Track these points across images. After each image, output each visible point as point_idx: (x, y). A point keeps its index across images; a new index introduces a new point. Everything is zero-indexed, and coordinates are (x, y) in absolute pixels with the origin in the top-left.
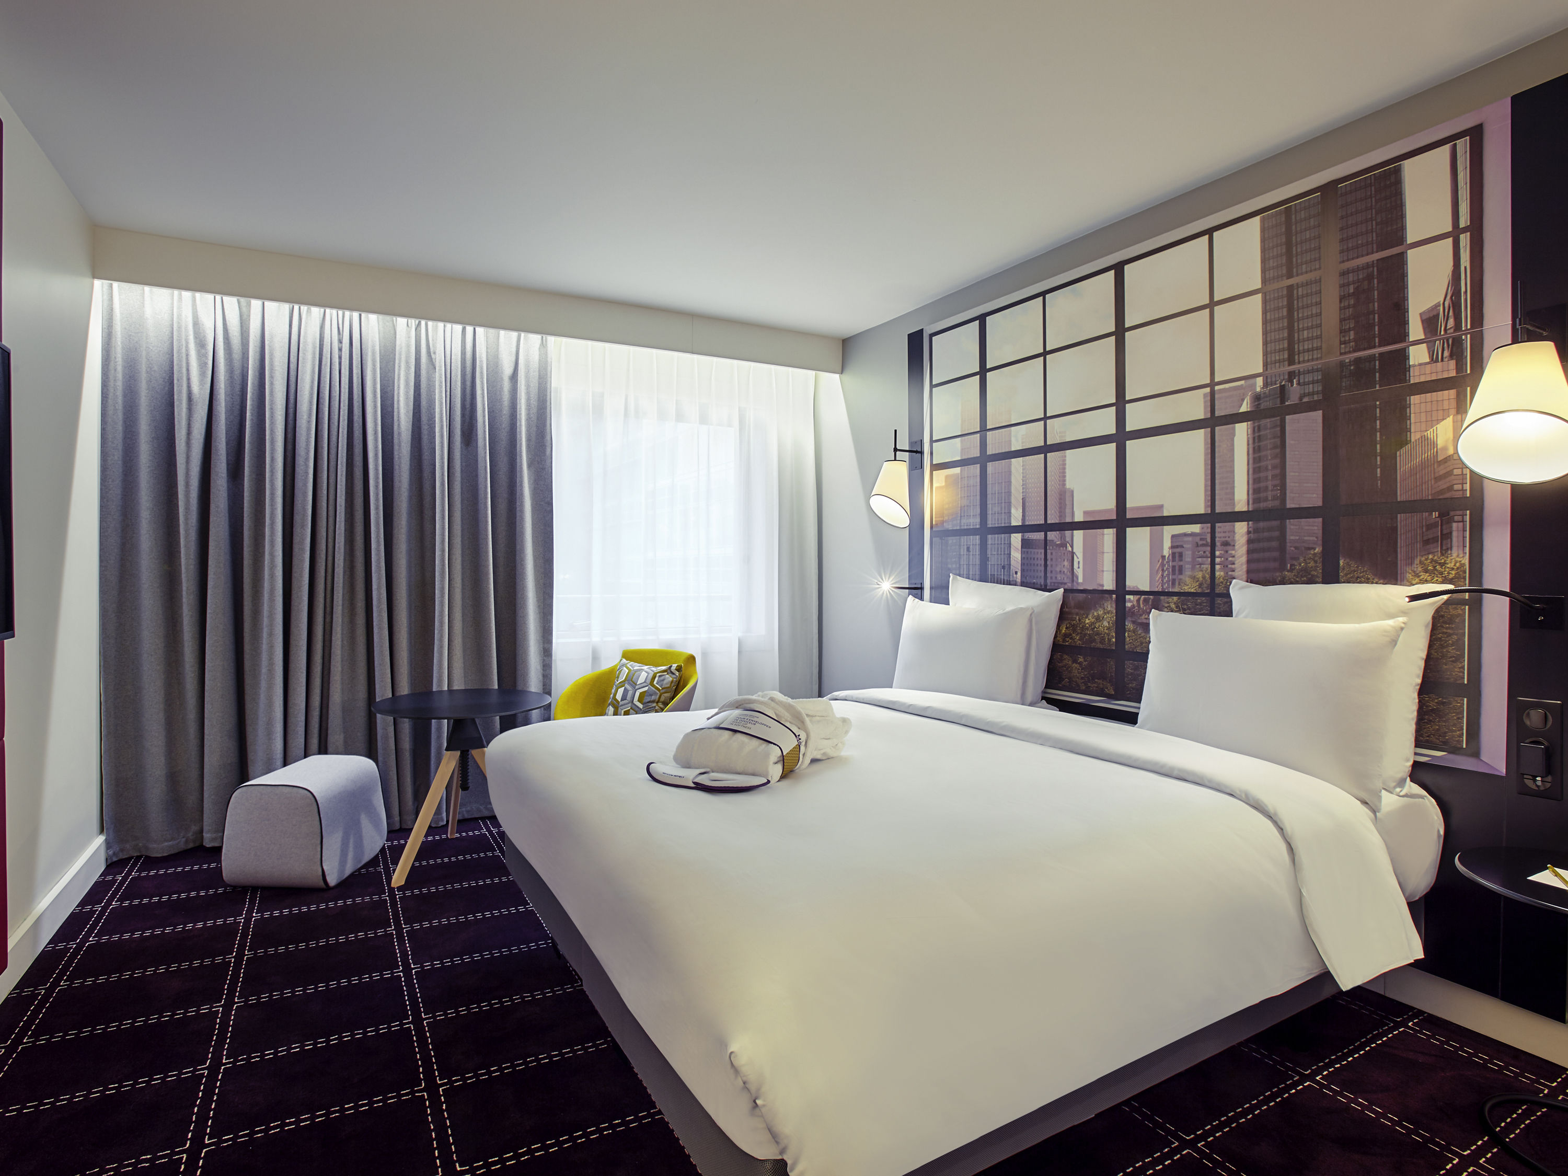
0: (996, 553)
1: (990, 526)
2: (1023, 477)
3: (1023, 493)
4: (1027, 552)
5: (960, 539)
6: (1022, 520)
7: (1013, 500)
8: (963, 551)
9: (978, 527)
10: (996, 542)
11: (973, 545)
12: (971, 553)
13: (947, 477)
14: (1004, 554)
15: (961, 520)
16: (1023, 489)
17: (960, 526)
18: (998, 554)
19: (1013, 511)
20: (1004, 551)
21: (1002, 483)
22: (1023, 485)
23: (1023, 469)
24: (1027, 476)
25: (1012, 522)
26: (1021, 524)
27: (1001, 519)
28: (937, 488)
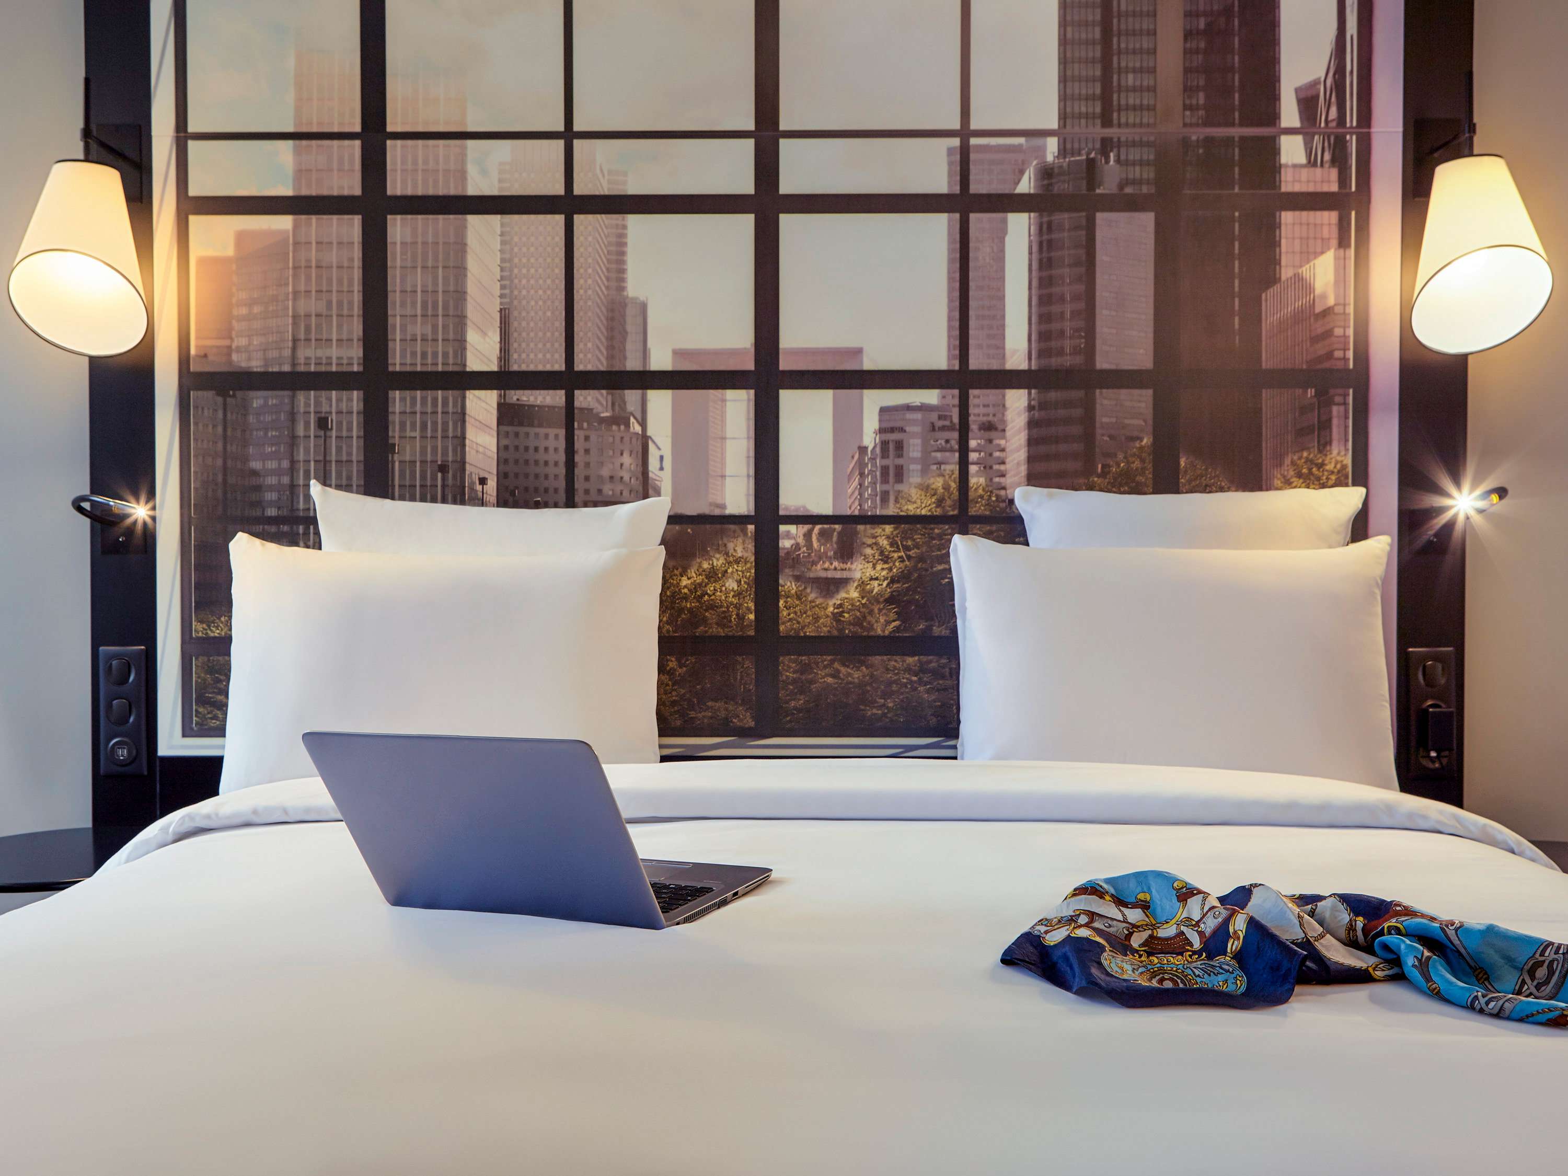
0: (417, 434)
1: (398, 369)
2: (503, 260)
3: (501, 296)
4: (517, 435)
5: (293, 398)
6: (500, 359)
7: (471, 312)
8: (306, 428)
9: (355, 368)
10: (418, 408)
11: (339, 412)
12: (334, 433)
13: (241, 237)
14: (445, 437)
15: (294, 349)
16: (503, 287)
17: (294, 365)
18: (423, 437)
19: (472, 337)
20: (445, 430)
21: (435, 267)
22: (502, 278)
23: (503, 243)
24: (516, 260)
25: (468, 363)
26: (495, 368)
27: (435, 354)
28: (202, 261)
